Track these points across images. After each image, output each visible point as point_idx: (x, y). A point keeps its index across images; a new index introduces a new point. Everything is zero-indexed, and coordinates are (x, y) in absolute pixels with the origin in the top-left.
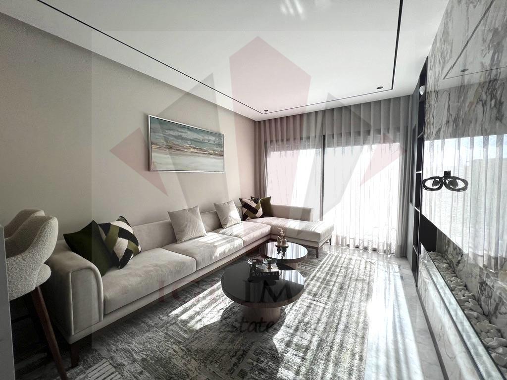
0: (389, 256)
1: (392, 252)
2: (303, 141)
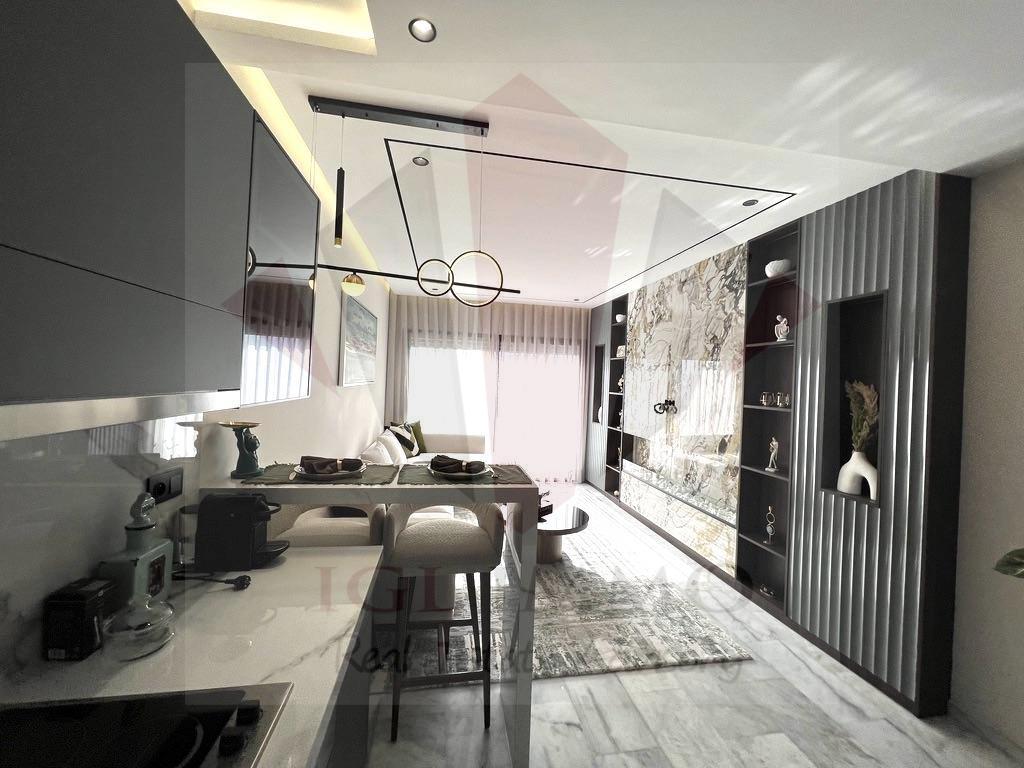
2: (472, 338)
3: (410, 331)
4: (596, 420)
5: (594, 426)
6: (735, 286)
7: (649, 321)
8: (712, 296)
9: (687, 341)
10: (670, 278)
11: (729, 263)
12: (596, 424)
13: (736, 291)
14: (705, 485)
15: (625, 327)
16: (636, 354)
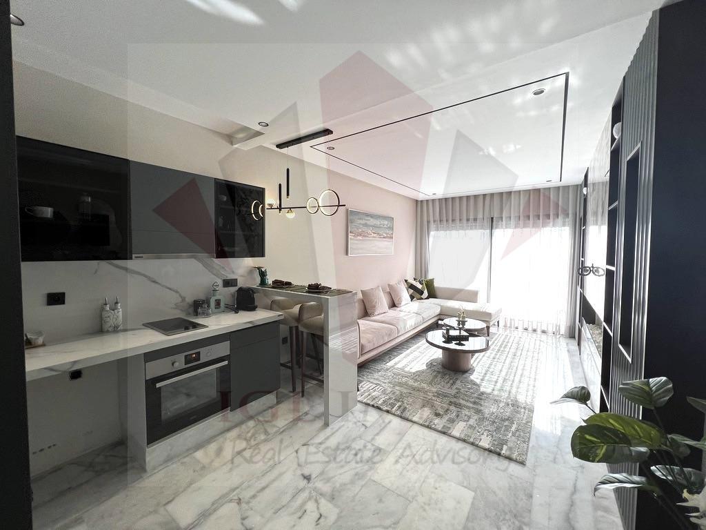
0: (558, 336)
1: (561, 333)
2: (469, 222)
3: (428, 222)
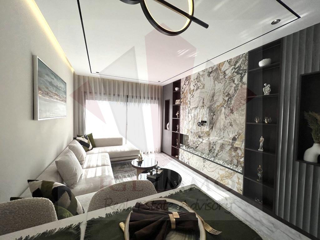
2: (115, 96)
3: (85, 92)
4: (166, 128)
5: (165, 131)
6: (240, 72)
7: (192, 89)
8: (227, 77)
9: (213, 97)
10: (203, 71)
11: (237, 62)
12: (166, 130)
13: (241, 74)
14: (219, 154)
15: (180, 92)
16: (186, 103)
